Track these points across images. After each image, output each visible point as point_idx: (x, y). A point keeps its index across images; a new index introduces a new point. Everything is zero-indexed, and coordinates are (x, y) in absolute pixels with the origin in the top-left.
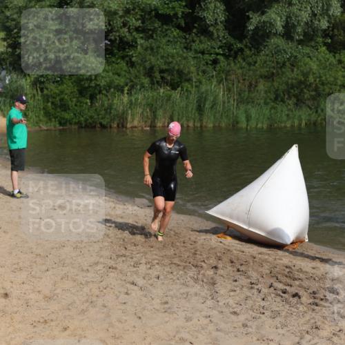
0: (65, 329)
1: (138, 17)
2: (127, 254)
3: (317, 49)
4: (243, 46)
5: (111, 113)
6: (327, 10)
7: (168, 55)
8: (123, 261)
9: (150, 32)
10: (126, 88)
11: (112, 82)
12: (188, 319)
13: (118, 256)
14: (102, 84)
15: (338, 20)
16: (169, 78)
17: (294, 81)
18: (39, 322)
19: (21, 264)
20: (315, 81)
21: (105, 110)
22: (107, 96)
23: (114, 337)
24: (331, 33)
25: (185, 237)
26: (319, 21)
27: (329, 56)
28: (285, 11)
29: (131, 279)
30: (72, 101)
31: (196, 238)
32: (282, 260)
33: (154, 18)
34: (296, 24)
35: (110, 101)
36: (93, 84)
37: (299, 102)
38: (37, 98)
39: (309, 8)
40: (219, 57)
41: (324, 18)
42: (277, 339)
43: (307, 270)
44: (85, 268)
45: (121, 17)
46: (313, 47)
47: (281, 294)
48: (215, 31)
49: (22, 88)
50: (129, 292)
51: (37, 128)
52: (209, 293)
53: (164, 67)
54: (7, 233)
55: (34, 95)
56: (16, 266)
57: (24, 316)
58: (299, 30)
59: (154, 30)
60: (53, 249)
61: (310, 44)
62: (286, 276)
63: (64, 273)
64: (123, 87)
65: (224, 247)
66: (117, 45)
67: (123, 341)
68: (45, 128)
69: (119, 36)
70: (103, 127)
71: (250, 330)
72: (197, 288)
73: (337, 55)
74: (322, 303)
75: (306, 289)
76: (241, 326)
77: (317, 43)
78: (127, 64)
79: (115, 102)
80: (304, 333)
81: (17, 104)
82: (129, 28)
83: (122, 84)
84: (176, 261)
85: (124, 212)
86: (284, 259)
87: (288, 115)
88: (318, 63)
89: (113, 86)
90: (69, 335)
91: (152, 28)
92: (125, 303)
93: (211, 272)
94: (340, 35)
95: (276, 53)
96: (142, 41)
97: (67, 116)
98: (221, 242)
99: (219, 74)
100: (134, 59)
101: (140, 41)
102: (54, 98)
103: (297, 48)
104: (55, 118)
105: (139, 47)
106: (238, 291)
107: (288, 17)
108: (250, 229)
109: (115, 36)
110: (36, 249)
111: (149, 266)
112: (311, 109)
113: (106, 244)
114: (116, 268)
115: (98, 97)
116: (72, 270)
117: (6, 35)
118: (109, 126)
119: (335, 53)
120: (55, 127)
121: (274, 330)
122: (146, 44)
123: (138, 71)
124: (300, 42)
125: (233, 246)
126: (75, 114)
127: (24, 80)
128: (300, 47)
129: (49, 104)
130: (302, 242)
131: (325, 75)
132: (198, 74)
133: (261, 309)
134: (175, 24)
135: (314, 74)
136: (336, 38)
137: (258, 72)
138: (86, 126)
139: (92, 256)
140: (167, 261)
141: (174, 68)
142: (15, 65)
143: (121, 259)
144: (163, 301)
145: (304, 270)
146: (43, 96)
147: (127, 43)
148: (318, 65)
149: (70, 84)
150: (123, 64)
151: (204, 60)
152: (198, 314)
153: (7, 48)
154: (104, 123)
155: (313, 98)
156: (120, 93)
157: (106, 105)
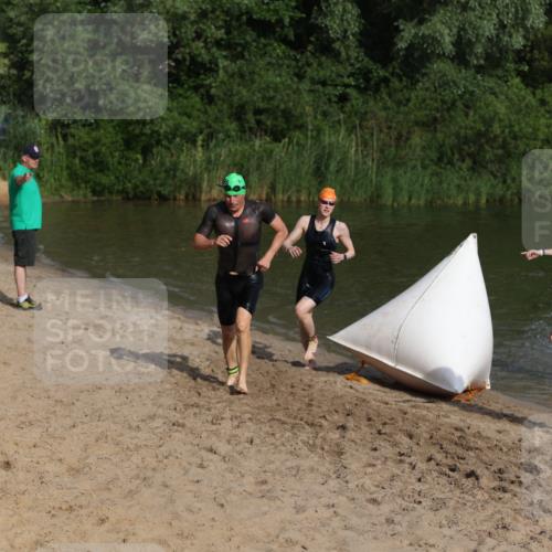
0: (103, 521)
1: (221, 23)
2: (202, 403)
3: (506, 82)
4: (387, 74)
5: (175, 176)
6: (524, 19)
7: (268, 86)
8: (195, 414)
9: (239, 49)
10: (200, 137)
11: (177, 127)
12: (299, 509)
13: (187, 406)
14: (162, 131)
15: (540, 36)
16: (269, 123)
17: (469, 132)
18: (61, 508)
19: (31, 416)
20: (503, 132)
21: (166, 171)
22: (169, 149)
23: (180, 535)
24: (529, 55)
25: (293, 377)
26: (511, 36)
27: (526, 93)
28: (457, 20)
29: (208, 443)
30: (113, 157)
31: (312, 380)
32: (448, 417)
33: (244, 27)
34: (474, 40)
35: (175, 158)
36: (147, 130)
37: (477, 165)
38: (56, 149)
39: (495, 16)
40: (348, 90)
41: (518, 31)
42: (441, 543)
43: (489, 435)
44: (134, 424)
45: (192, 23)
46: (500, 78)
47: (448, 472)
48: (342, 49)
49: (34, 133)
50: (205, 464)
51: (57, 198)
52: (332, 468)
53: (262, 105)
54: (10, 365)
55: (52, 146)
56: (22, 419)
57: (37, 499)
58: (479, 50)
59: (245, 46)
60: (82, 392)
61: (494, 73)
62: (456, 444)
63: (100, 430)
64: (195, 136)
65: (357, 394)
66: (185, 68)
67: (194, 542)
68: (70, 199)
69: (189, 53)
70: (163, 198)
71: (398, 528)
72: (314, 459)
73: (538, 92)
74: (512, 487)
75: (488, 465)
76: (384, 521)
77: (507, 71)
78: (202, 99)
79: (182, 158)
80: (484, 535)
81: (25, 158)
82: (205, 42)
83: (194, 131)
84: (280, 415)
85: (196, 336)
86: (452, 417)
87: (459, 186)
88: (508, 104)
89: (179, 133)
90: (108, 531)
91: (242, 41)
92: (198, 482)
93: (335, 435)
94: (543, 59)
95: (440, 87)
96: (226, 63)
97: (105, 180)
98: (351, 387)
99: (349, 117)
100: (213, 91)
101: (222, 63)
102: (84, 150)
103: (475, 79)
104: (87, 182)
105: (221, 72)
106: (379, 467)
107: (462, 29)
108: (398, 367)
109: (183, 53)
110: (56, 391)
111: (236, 423)
112: (495, 177)
113: (168, 386)
114: (183, 426)
115: (155, 150)
116: (113, 427)
117: (9, 48)
118: (172, 197)
119: (535, 88)
120: (85, 196)
121: (437, 529)
122: (233, 67)
123: (220, 111)
124: (479, 69)
125: (370, 393)
126: (117, 178)
127: (36, 121)
128: (479, 77)
129: (77, 161)
130: (481, 389)
131: (519, 124)
132: (315, 118)
133: (416, 496)
134: (280, 36)
135: (500, 120)
136: (537, 63)
137: (412, 117)
138: (136, 197)
139: (144, 404)
140: (265, 416)
141: (278, 107)
142: (23, 97)
143: (191, 411)
144: (260, 480)
145: (484, 434)
146: (67, 147)
147: (203, 65)
148: (506, 107)
149: (111, 129)
150: (196, 99)
151: (325, 95)
152: (314, 501)
153: (9, 68)
154: (165, 191)
155: (500, 160)
156: (189, 145)
157: (168, 164)
